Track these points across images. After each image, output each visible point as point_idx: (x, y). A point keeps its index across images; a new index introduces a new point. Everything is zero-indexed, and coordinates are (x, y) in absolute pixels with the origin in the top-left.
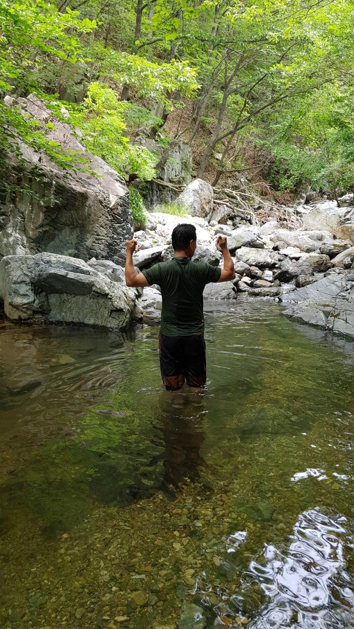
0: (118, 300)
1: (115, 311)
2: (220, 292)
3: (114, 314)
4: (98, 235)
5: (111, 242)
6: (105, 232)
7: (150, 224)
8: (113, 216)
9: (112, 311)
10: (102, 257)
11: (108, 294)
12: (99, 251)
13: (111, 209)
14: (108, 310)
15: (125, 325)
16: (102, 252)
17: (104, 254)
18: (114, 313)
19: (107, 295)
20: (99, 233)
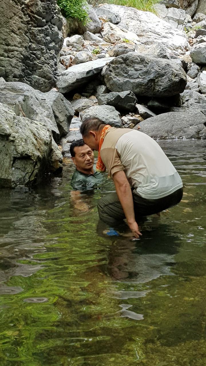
0: (23, 143)
1: (19, 159)
2: (185, 129)
3: (18, 164)
4: (8, 45)
5: (26, 54)
6: (18, 40)
7: (93, 24)
8: (30, 16)
9: (15, 159)
10: (15, 77)
11: (9, 135)
12: (10, 68)
13: (28, 6)
14: (10, 157)
15: (33, 179)
16: (13, 69)
17: (17, 72)
18: (19, 161)
19: (7, 136)
20: (10, 42)
